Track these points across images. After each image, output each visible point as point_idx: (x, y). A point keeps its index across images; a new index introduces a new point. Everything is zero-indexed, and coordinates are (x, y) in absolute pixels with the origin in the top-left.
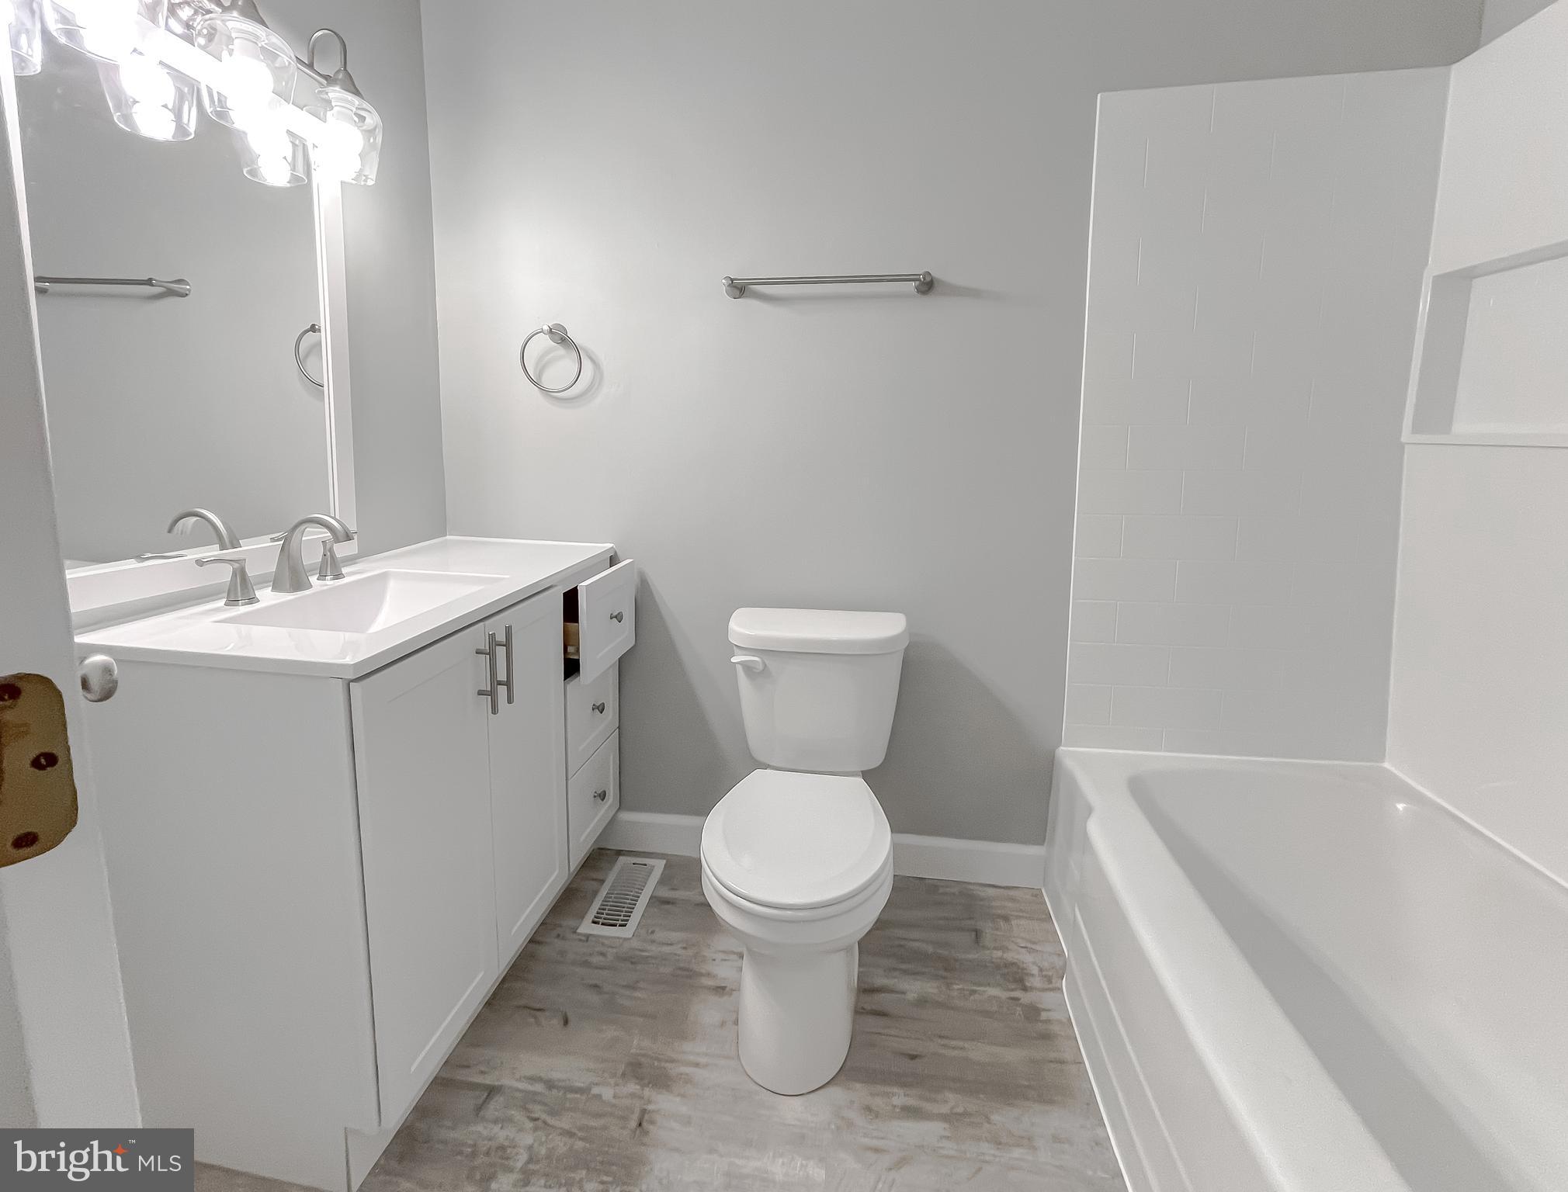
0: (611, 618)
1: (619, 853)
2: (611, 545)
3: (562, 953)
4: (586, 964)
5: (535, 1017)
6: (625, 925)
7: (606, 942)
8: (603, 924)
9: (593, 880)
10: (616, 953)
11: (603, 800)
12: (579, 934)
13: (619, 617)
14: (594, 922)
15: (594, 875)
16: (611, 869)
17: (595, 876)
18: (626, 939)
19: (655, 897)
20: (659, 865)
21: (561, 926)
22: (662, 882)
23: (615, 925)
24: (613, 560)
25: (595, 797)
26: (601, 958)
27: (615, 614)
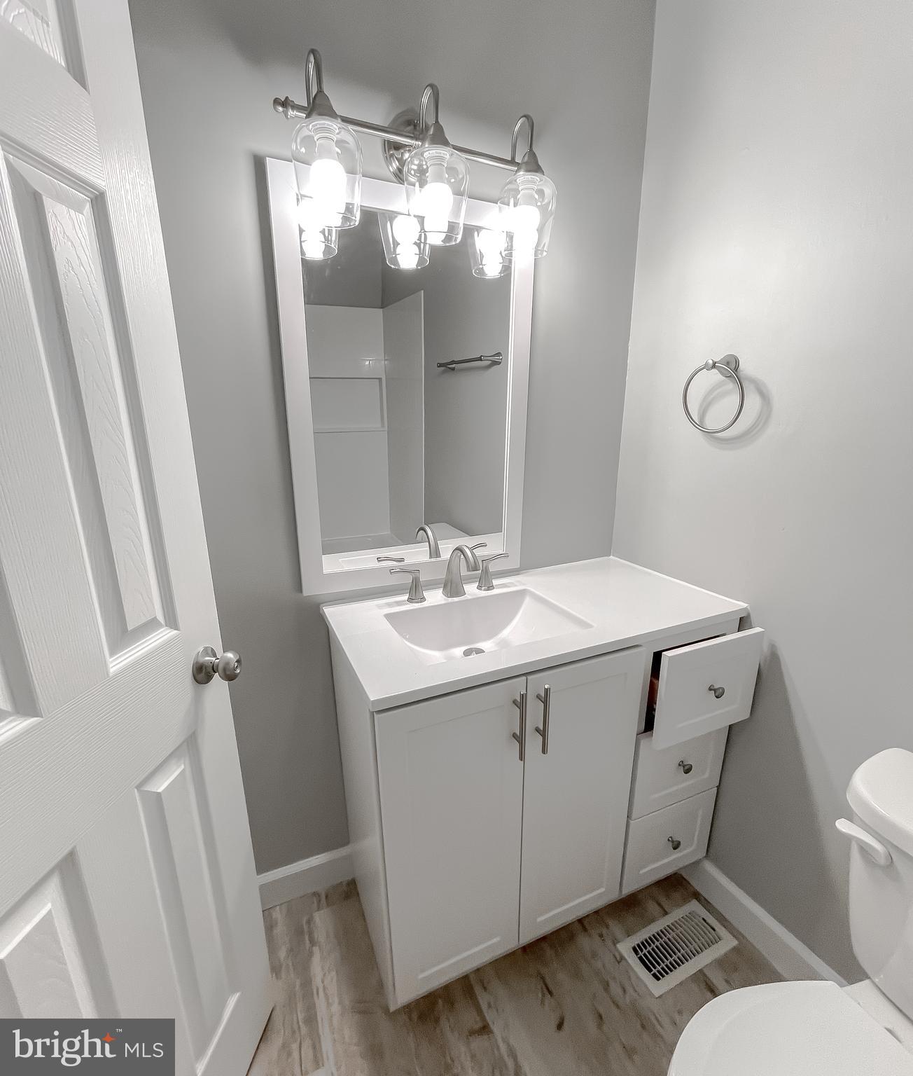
0: (710, 689)
1: (697, 896)
2: (745, 605)
3: (594, 955)
4: (606, 987)
5: (543, 995)
6: (658, 979)
7: (633, 979)
8: (641, 959)
9: (659, 905)
10: (635, 1000)
11: (675, 848)
12: (618, 950)
13: (719, 693)
14: (634, 949)
15: (663, 900)
16: (679, 906)
17: (663, 904)
18: (651, 995)
19: (705, 975)
20: (728, 943)
21: (607, 927)
22: (721, 963)
23: (650, 970)
24: (743, 623)
25: (669, 840)
26: (620, 991)
27: (716, 687)
